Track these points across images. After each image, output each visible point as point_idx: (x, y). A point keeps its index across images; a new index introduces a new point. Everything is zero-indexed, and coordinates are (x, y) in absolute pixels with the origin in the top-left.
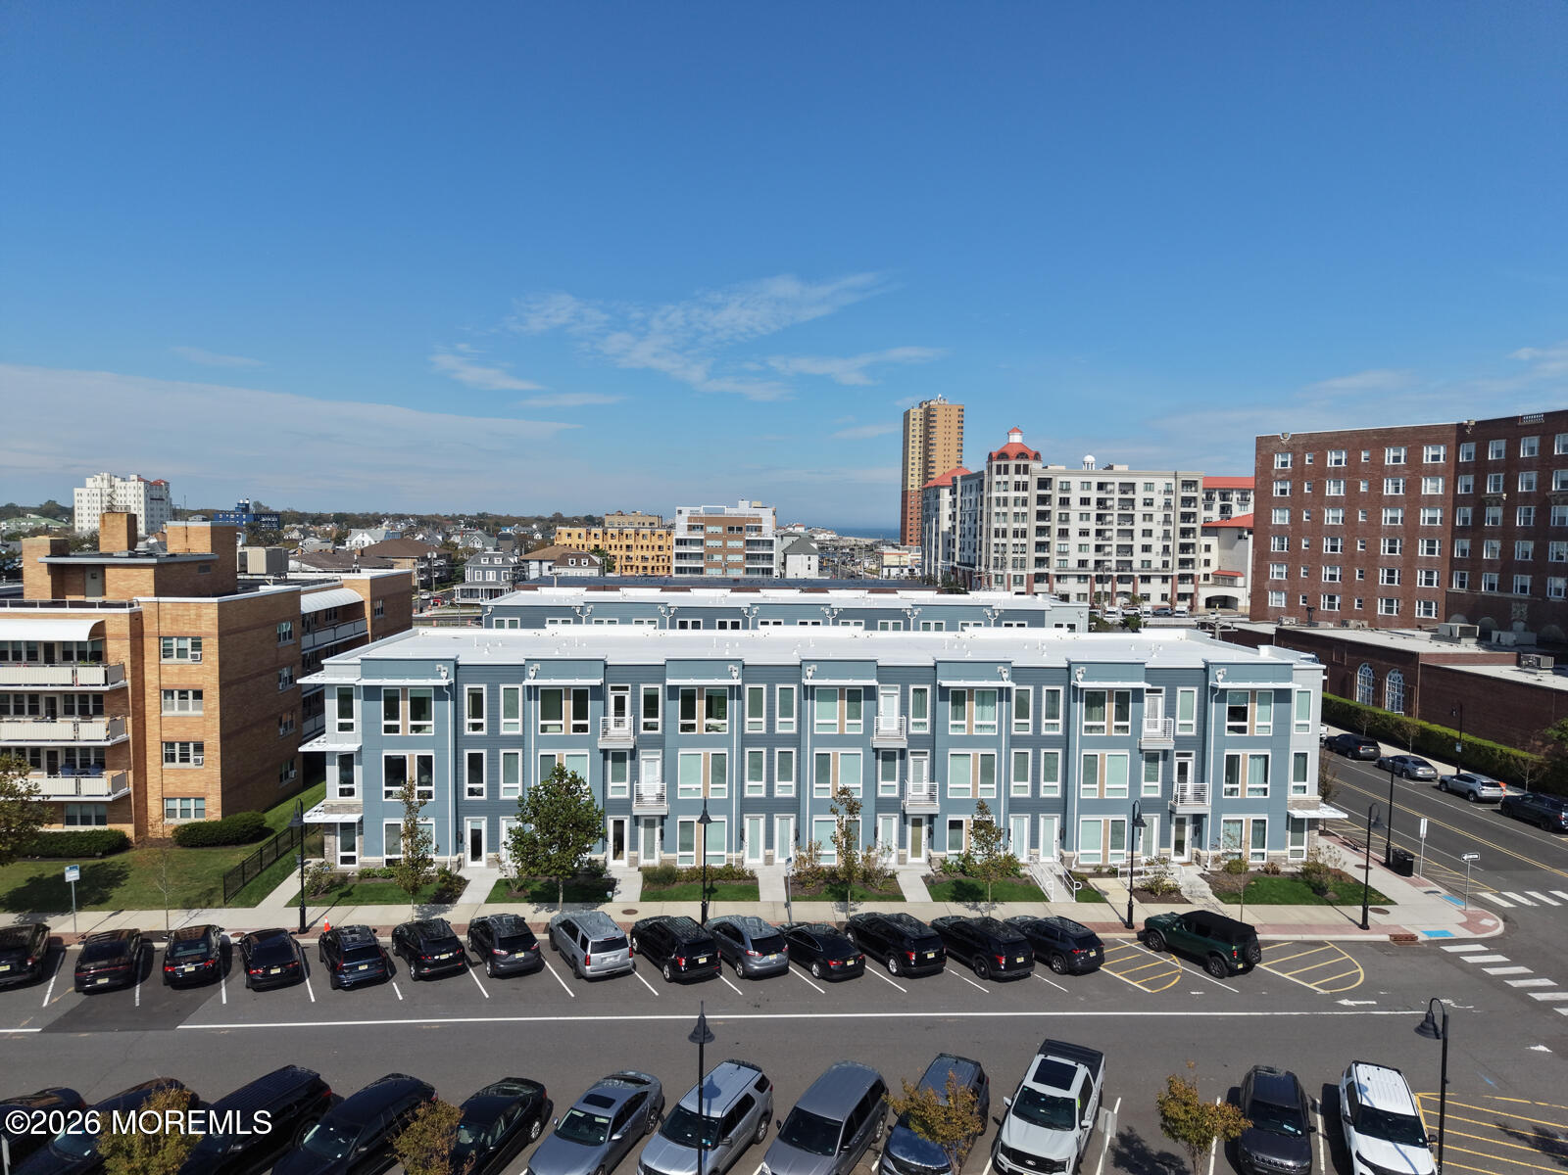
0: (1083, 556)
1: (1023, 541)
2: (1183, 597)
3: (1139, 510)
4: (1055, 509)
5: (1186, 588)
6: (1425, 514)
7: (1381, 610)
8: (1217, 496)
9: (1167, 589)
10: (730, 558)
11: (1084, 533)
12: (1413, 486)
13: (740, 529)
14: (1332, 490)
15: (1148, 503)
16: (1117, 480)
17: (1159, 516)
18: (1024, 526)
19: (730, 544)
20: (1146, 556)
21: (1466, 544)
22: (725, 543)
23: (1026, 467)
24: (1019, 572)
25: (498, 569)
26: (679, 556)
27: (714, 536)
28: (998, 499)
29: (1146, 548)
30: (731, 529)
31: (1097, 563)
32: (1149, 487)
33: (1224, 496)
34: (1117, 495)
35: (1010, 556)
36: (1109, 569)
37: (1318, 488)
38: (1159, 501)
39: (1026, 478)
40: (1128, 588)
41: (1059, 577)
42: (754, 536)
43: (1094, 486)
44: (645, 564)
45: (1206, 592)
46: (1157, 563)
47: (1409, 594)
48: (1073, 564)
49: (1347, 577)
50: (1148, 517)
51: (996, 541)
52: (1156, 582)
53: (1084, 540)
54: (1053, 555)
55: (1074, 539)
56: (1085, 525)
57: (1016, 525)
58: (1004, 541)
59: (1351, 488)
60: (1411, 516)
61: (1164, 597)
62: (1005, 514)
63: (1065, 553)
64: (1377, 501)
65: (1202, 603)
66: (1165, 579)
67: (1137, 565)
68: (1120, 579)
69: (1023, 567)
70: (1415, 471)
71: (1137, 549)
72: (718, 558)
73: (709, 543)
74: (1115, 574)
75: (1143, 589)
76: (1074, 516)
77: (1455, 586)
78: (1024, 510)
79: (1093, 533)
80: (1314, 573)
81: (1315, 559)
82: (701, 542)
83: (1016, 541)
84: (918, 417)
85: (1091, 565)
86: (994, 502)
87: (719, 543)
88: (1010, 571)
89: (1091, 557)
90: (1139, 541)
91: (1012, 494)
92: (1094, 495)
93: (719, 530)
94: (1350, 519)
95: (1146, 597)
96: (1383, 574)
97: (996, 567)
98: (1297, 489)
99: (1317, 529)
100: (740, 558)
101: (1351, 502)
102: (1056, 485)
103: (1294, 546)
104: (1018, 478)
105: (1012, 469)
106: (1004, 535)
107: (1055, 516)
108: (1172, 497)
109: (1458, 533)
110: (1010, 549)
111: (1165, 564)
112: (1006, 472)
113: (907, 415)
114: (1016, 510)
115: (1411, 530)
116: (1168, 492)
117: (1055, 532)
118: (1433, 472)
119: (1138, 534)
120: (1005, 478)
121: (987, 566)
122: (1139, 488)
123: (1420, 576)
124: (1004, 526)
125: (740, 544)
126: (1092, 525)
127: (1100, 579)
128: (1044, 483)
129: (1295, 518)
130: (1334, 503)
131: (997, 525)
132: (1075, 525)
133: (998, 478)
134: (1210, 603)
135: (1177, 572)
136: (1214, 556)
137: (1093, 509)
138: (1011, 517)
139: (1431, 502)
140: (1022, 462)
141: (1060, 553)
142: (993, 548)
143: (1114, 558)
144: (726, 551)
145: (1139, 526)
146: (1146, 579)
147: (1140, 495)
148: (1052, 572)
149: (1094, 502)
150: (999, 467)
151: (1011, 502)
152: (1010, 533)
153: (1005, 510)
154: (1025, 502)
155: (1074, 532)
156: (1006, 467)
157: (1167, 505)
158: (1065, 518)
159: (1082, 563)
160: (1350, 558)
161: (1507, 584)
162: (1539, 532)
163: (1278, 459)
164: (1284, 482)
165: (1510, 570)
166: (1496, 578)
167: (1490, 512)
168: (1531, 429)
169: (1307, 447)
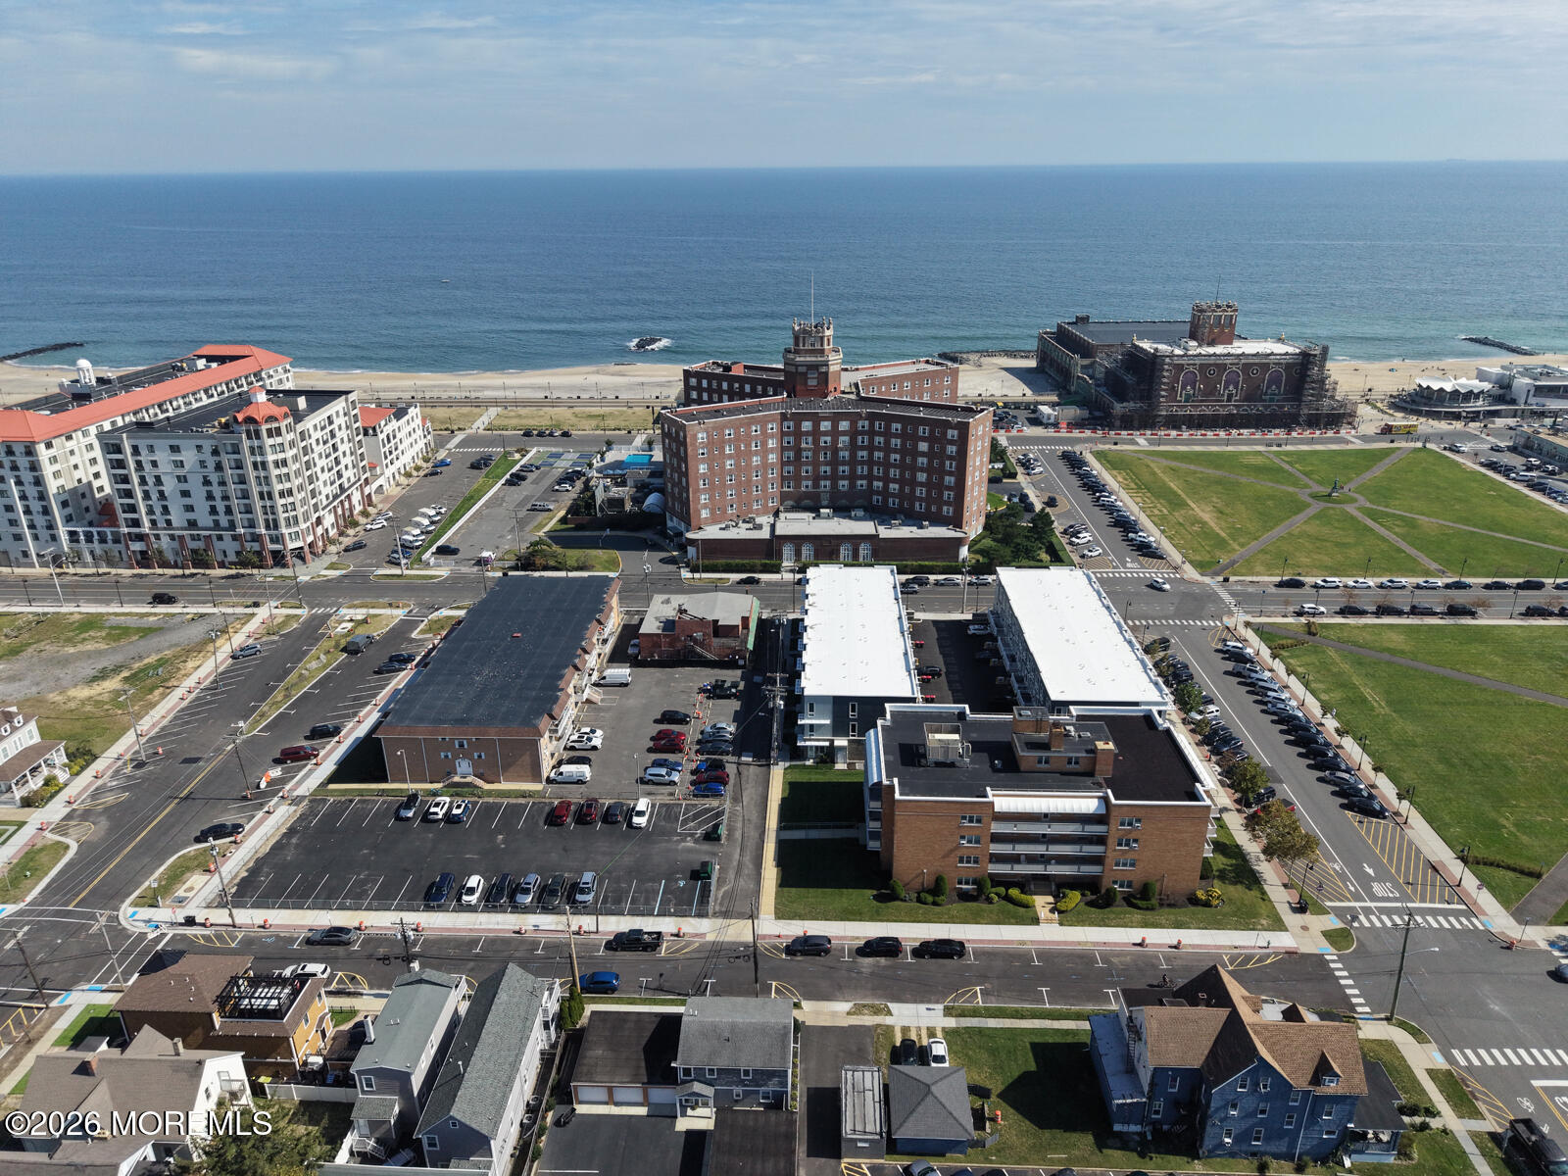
1: (303, 494)
3: (338, 435)
4: (310, 456)
5: (367, 490)
6: (770, 456)
9: (359, 496)
12: (764, 444)
14: (728, 450)
15: (340, 428)
16: (324, 416)
17: (346, 438)
18: (301, 480)
20: (348, 475)
21: (791, 468)
23: (290, 424)
24: (307, 523)
28: (275, 462)
32: (337, 415)
34: (328, 429)
35: (300, 512)
37: (722, 451)
38: (344, 425)
39: (293, 435)
43: (318, 426)
46: (353, 478)
47: (766, 496)
48: (325, 501)
49: (738, 494)
51: (283, 501)
54: (318, 501)
55: (321, 478)
58: (290, 499)
59: (737, 448)
60: (764, 458)
64: (750, 454)
69: (308, 518)
70: (765, 436)
76: (317, 459)
77: (787, 489)
78: (297, 465)
79: (326, 468)
80: (723, 495)
81: (722, 488)
83: (299, 497)
85: (332, 497)
88: (304, 526)
89: (329, 489)
90: (343, 463)
91: (288, 454)
92: (320, 434)
94: (737, 465)
96: (754, 489)
97: (288, 525)
98: (709, 452)
99: (723, 472)
101: (737, 455)
102: (306, 435)
103: (711, 483)
105: (283, 431)
106: (290, 494)
107: (312, 463)
109: (786, 464)
110: (299, 504)
111: (355, 475)
114: (294, 467)
115: (765, 465)
118: (772, 436)
119: (341, 458)
120: (279, 440)
121: (275, 528)
122: (333, 418)
123: (769, 486)
124: (288, 486)
126: (324, 462)
128: (301, 436)
129: (711, 467)
130: (730, 457)
132: (319, 468)
135: (362, 480)
137: (321, 447)
138: (293, 475)
139: (772, 450)
141: (319, 494)
142: (281, 510)
143: (338, 484)
145: (340, 450)
147: (336, 424)
148: (320, 513)
149: (321, 441)
150: (270, 430)
152: (295, 490)
153: (285, 471)
154: (296, 458)
155: (320, 473)
157: (347, 425)
158: (315, 463)
159: (328, 498)
160: (739, 483)
161: (816, 485)
162: (835, 462)
163: (700, 435)
164: (703, 448)
165: (816, 479)
166: (810, 483)
167: (804, 454)
168: (826, 419)
169: (714, 429)
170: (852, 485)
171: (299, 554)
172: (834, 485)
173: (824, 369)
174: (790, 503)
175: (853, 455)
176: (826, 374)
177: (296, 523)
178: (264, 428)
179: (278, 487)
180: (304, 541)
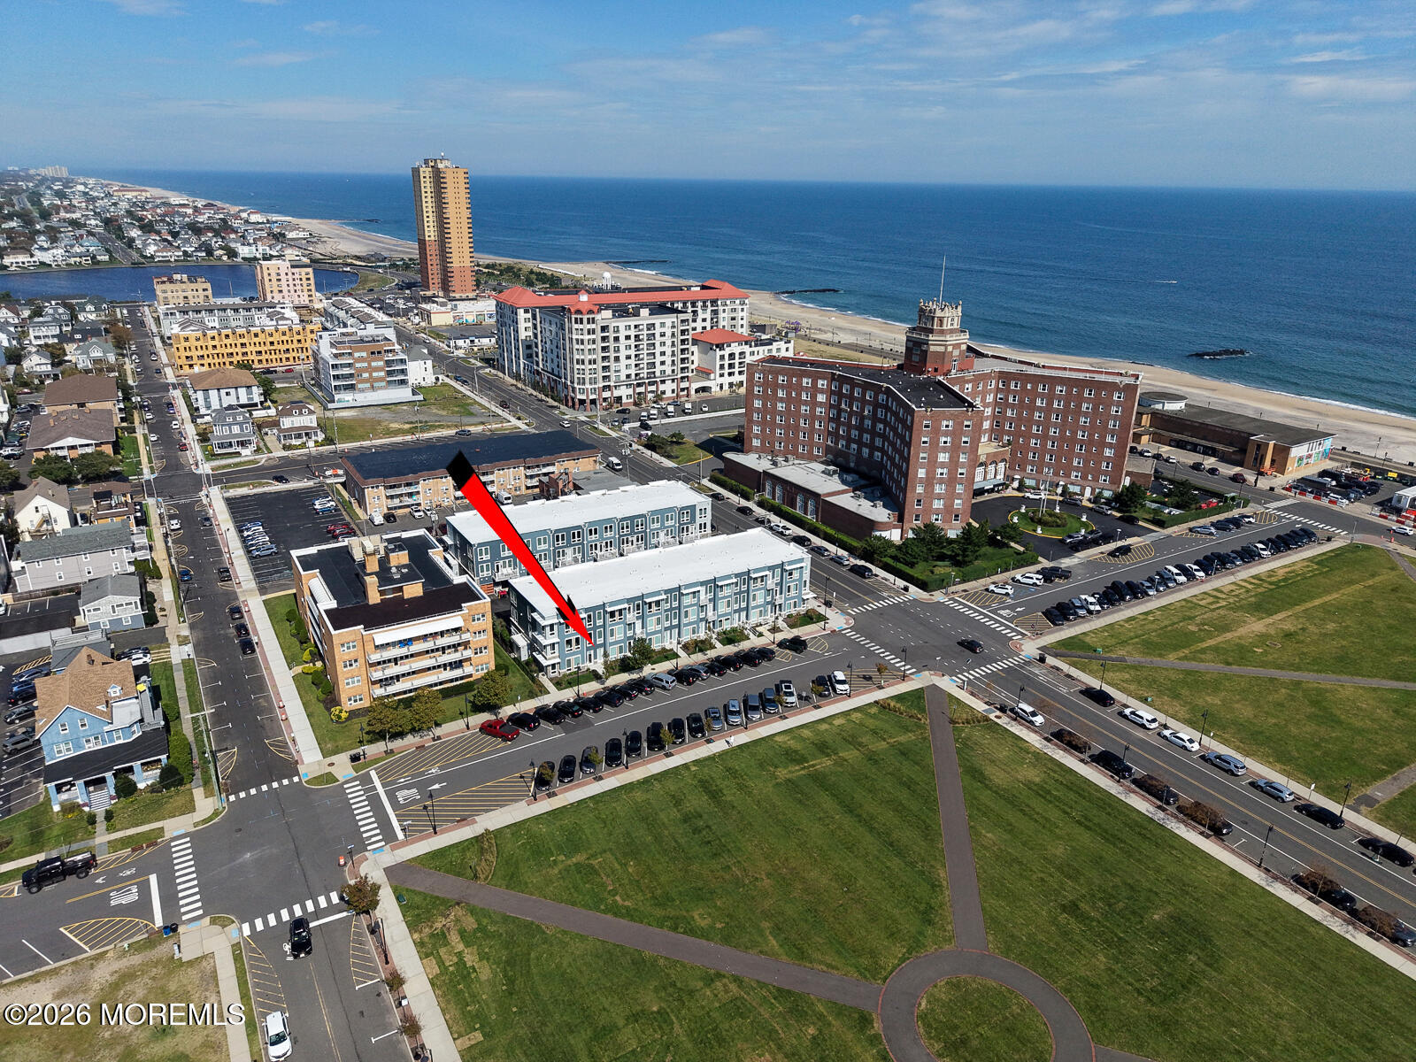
0: (628, 372)
1: (595, 366)
2: (683, 390)
3: (658, 339)
4: (612, 344)
5: (684, 385)
6: (818, 410)
7: (800, 451)
8: (689, 305)
9: (674, 386)
10: (375, 374)
11: (628, 357)
12: (814, 397)
13: (379, 352)
14: (780, 394)
15: (663, 335)
16: (645, 323)
17: (669, 343)
18: (594, 357)
19: (374, 364)
20: (663, 368)
21: (834, 425)
22: (369, 364)
23: (593, 319)
24: (593, 386)
25: (241, 424)
26: (336, 377)
27: (361, 359)
28: (577, 340)
29: (663, 363)
30: (373, 353)
31: (636, 375)
32: (663, 325)
33: (694, 304)
34: (645, 332)
35: (587, 377)
36: (643, 378)
37: (775, 393)
38: (669, 333)
39: (593, 326)
40: (653, 388)
41: (616, 387)
42: (390, 357)
43: (632, 327)
44: (260, 358)
45: (695, 386)
46: (669, 372)
47: (811, 444)
48: (623, 377)
49: (787, 434)
50: (663, 344)
51: (578, 367)
52: (669, 383)
53: (629, 362)
54: (613, 375)
55: (623, 362)
56: (628, 352)
57: (590, 357)
58: (583, 367)
59: (789, 394)
60: (813, 410)
61: (673, 391)
62: (582, 350)
63: (618, 371)
64: (800, 402)
65: (693, 392)
66: (673, 380)
67: (658, 374)
68: (651, 384)
69: (595, 383)
70: (815, 390)
71: (658, 364)
72: (366, 375)
73: (358, 365)
74: (647, 381)
75: (662, 387)
76: (622, 348)
77: (829, 443)
78: (594, 346)
79: (633, 357)
80: (772, 431)
81: (773, 425)
82: (349, 365)
83: (590, 367)
84: (427, 175)
85: (633, 377)
86: (574, 341)
87: (366, 364)
88: (588, 386)
89: (633, 371)
90: (659, 359)
91: (586, 337)
92: (632, 333)
93: (364, 354)
94: (788, 408)
95: (664, 392)
96: (801, 434)
97: (579, 383)
98: (765, 391)
99: (774, 411)
100: (382, 374)
101: (788, 400)
102: (611, 329)
103: (764, 418)
104: (589, 326)
105: (585, 321)
106: (583, 363)
107: (612, 349)
108: (675, 330)
109: (831, 420)
110: (587, 372)
111: (673, 371)
112: (582, 323)
113: (416, 171)
114: (589, 347)
115: (813, 416)
116: (673, 327)
117: (612, 359)
118: (822, 391)
119: (658, 355)
120: (581, 326)
121: (572, 382)
122: (658, 326)
123: (816, 436)
124: (582, 357)
125: (381, 363)
126: (632, 352)
127: (639, 385)
128: (604, 329)
129: (764, 405)
130: (781, 400)
131: (577, 357)
132: (623, 354)
133: (576, 326)
134: (697, 391)
135: (679, 376)
136: (695, 358)
137: (632, 342)
138: (586, 352)
139: (821, 405)
140: (591, 316)
141: (616, 371)
142: (576, 372)
143: (646, 371)
144: (370, 369)
145: (658, 350)
146: (663, 382)
147: (658, 331)
148: (612, 384)
149: (633, 337)
150: (576, 319)
151: (586, 342)
152: (587, 362)
153: (582, 347)
154: (594, 342)
155: (622, 358)
156: (581, 319)
157: (673, 335)
158: (617, 350)
159: (628, 376)
160: (788, 426)
161: (848, 446)
162: (861, 428)
163: (757, 375)
164: (759, 386)
165: (849, 440)
166: (844, 443)
167: (843, 415)
168: (858, 385)
169: (770, 372)
170: (871, 454)
171: (582, 402)
172: (859, 451)
173: (924, 347)
174: (830, 456)
175: (874, 426)
176: (926, 352)
177: (584, 383)
178: (573, 317)
179: (576, 357)
180: (588, 396)
